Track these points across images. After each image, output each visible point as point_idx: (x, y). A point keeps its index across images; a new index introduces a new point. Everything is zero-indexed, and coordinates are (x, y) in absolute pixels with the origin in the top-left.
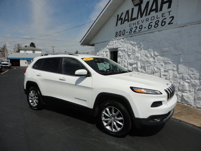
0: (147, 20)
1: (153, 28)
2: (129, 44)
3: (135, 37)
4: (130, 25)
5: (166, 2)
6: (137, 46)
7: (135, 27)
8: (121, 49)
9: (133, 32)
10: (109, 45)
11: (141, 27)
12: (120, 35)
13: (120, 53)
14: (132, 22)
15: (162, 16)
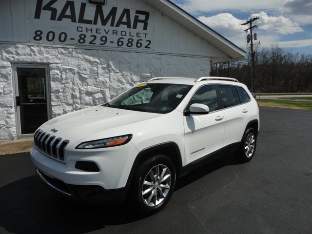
1: (125, 46)
2: (82, 60)
3: (95, 51)
4: (80, 29)
5: (141, 21)
6: (100, 66)
7: (91, 36)
8: (61, 67)
9: (87, 43)
10: (12, 53)
11: (104, 39)
12: (50, 38)
13: (57, 74)
14: (84, 26)
15: (137, 35)
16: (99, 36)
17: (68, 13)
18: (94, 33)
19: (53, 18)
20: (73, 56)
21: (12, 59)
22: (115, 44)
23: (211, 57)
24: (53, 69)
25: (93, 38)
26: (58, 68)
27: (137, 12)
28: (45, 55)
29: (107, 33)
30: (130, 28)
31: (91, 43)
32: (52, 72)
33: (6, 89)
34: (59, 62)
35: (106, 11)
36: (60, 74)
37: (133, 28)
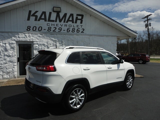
0: (66, 25)
1: (71, 32)
2: (49, 40)
3: (55, 35)
4: (48, 25)
5: (79, 19)
6: (58, 42)
7: (54, 28)
8: (39, 43)
9: (52, 31)
10: (16, 37)
11: (60, 29)
12: (34, 29)
13: (37, 47)
14: (51, 23)
15: (77, 26)
16: (58, 28)
17: (43, 17)
18: (55, 26)
19: (36, 20)
20: (44, 38)
21: (16, 40)
22: (66, 31)
23: (117, 37)
24: (35, 44)
25: (55, 28)
26: (37, 44)
27: (77, 15)
28: (32, 38)
29: (62, 26)
30: (74, 23)
31: (54, 31)
32: (34, 46)
33: (13, 54)
34: (38, 41)
35: (61, 15)
36: (38, 47)
37: (75, 23)
